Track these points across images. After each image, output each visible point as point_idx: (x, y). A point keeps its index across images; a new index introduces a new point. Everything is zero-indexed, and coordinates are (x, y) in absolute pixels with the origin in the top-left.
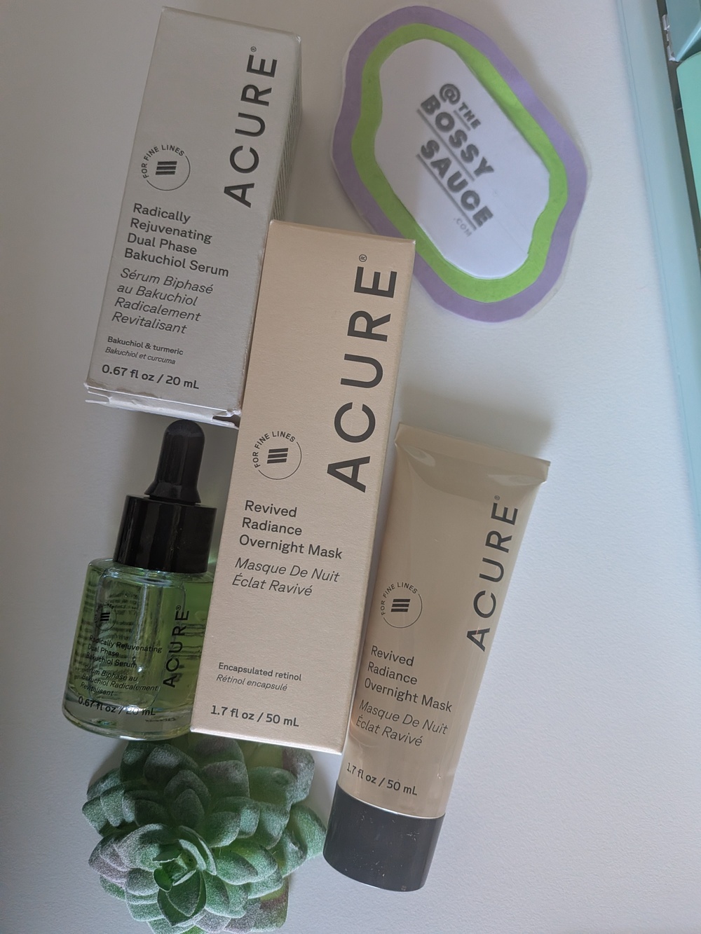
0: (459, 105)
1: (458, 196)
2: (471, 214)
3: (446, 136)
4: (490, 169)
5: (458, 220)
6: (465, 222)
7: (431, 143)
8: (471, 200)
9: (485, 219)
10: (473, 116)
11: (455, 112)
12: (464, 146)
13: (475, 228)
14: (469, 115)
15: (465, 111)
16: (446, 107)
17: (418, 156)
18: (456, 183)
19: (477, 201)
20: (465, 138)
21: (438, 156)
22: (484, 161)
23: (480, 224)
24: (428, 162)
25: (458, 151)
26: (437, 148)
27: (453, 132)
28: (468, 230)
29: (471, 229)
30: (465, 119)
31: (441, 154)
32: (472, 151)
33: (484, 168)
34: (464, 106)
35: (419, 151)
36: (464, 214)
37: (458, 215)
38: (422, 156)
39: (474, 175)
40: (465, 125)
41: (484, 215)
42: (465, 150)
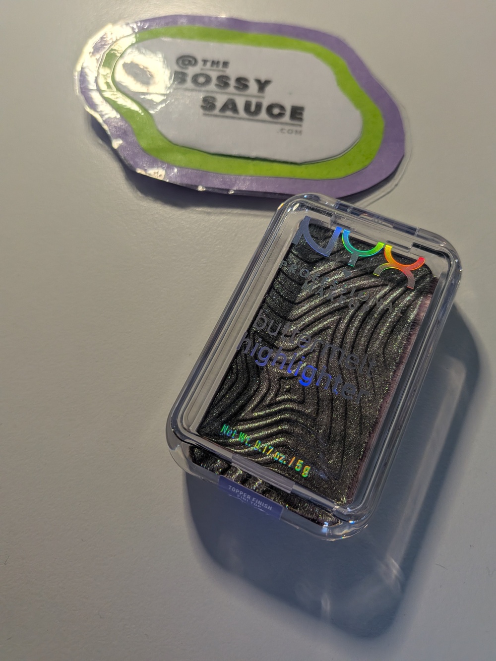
0: (200, 63)
1: (263, 115)
2: (287, 118)
3: (212, 86)
4: (267, 82)
5: (282, 130)
6: (287, 128)
7: (205, 100)
8: (276, 111)
9: (301, 114)
10: (218, 63)
11: (202, 69)
12: (232, 83)
13: (300, 126)
14: (215, 63)
15: (209, 64)
16: (191, 71)
17: (205, 114)
18: (253, 108)
19: (282, 108)
20: (227, 78)
21: (219, 103)
22: (258, 81)
23: (301, 119)
24: (216, 111)
25: (231, 89)
26: (214, 99)
27: (214, 81)
28: (296, 132)
29: (298, 129)
30: (215, 68)
31: (221, 100)
32: (242, 83)
33: (262, 85)
34: (205, 61)
35: (201, 111)
36: (282, 123)
37: (278, 127)
38: (207, 112)
39: (260, 94)
40: (219, 71)
41: (297, 113)
42: (237, 85)
